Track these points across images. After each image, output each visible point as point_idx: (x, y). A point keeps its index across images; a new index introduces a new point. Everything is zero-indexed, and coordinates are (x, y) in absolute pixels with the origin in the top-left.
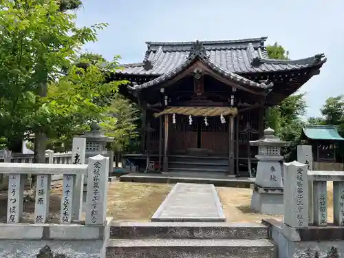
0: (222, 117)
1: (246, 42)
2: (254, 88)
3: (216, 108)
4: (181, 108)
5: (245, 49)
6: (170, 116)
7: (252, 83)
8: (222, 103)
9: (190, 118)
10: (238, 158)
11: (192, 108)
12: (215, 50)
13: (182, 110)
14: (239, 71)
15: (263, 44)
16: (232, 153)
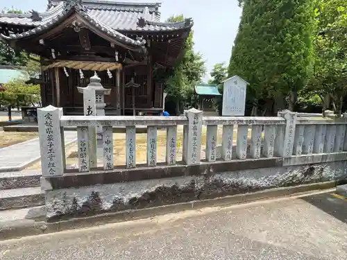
0: (109, 72)
1: (143, 6)
2: (130, 44)
3: (103, 63)
4: (71, 62)
5: (142, 12)
6: (61, 69)
7: (127, 39)
8: (108, 59)
9: (81, 72)
10: (124, 109)
11: (81, 62)
12: (115, 10)
13: (71, 64)
14: (122, 29)
15: (157, 9)
16: (118, 105)
